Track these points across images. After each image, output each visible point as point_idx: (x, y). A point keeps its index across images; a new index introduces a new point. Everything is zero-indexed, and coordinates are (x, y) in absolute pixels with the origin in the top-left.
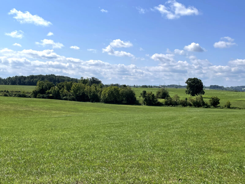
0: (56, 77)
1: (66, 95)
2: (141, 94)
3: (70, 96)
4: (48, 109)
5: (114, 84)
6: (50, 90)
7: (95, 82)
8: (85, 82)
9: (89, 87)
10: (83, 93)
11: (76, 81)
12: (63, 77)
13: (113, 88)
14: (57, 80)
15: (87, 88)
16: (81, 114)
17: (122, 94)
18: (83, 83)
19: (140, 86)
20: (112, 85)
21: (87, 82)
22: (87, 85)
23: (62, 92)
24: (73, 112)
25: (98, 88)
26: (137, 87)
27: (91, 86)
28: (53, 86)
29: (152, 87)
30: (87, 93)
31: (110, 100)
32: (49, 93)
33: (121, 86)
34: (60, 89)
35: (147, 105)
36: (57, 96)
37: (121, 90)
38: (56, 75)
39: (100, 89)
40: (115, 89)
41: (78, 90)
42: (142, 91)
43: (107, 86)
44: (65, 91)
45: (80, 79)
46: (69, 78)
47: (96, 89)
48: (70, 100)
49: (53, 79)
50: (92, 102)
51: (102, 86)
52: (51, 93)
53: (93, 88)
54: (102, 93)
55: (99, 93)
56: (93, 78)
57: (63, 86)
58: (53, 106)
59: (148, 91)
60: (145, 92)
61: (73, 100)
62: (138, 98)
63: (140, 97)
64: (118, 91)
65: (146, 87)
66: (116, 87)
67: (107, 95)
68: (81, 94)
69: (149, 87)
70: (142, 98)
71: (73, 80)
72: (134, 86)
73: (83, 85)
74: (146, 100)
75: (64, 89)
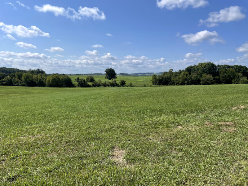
0: (7, 69)
1: (17, 82)
2: (76, 80)
3: (21, 83)
4: (6, 93)
5: (55, 73)
6: (4, 79)
7: (40, 72)
8: (32, 72)
9: (36, 76)
10: (31, 81)
11: (25, 71)
12: (13, 69)
13: (55, 76)
14: (8, 71)
15: (34, 77)
16: (33, 95)
17: (62, 80)
18: (31, 73)
19: (74, 75)
20: (54, 74)
21: (34, 73)
22: (34, 74)
23: (14, 80)
24: (26, 94)
25: (43, 77)
26: (72, 75)
27: (37, 75)
28: (6, 76)
29: (82, 75)
30: (35, 80)
31: (53, 85)
32: (3, 81)
33: (60, 75)
34: (12, 78)
35: (80, 87)
36: (10, 83)
37: (61, 78)
38: (7, 68)
39: (45, 77)
40: (56, 77)
41: (27, 78)
42: (76, 77)
43: (50, 75)
44: (17, 79)
45: (29, 70)
46: (19, 69)
47: (42, 77)
48: (21, 86)
49: (5, 70)
50: (39, 86)
51: (46, 75)
52: (5, 81)
53: (39, 76)
54: (47, 80)
55: (44, 80)
56: (38, 69)
57: (14, 76)
58: (9, 91)
59: (81, 78)
60: (78, 79)
61: (24, 85)
62: (73, 82)
63: (75, 82)
64: (59, 79)
65: (78, 75)
66: (57, 75)
67: (51, 81)
68: (30, 81)
69: (81, 75)
70: (76, 82)
71: (21, 71)
72: (70, 75)
73: (31, 74)
74: (79, 84)
75: (15, 78)
